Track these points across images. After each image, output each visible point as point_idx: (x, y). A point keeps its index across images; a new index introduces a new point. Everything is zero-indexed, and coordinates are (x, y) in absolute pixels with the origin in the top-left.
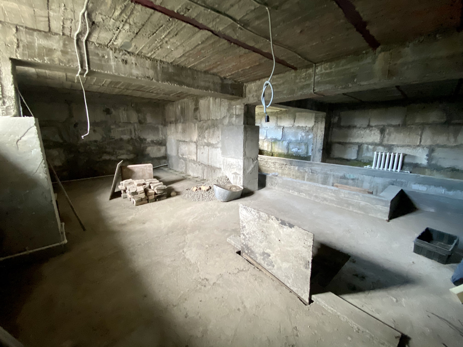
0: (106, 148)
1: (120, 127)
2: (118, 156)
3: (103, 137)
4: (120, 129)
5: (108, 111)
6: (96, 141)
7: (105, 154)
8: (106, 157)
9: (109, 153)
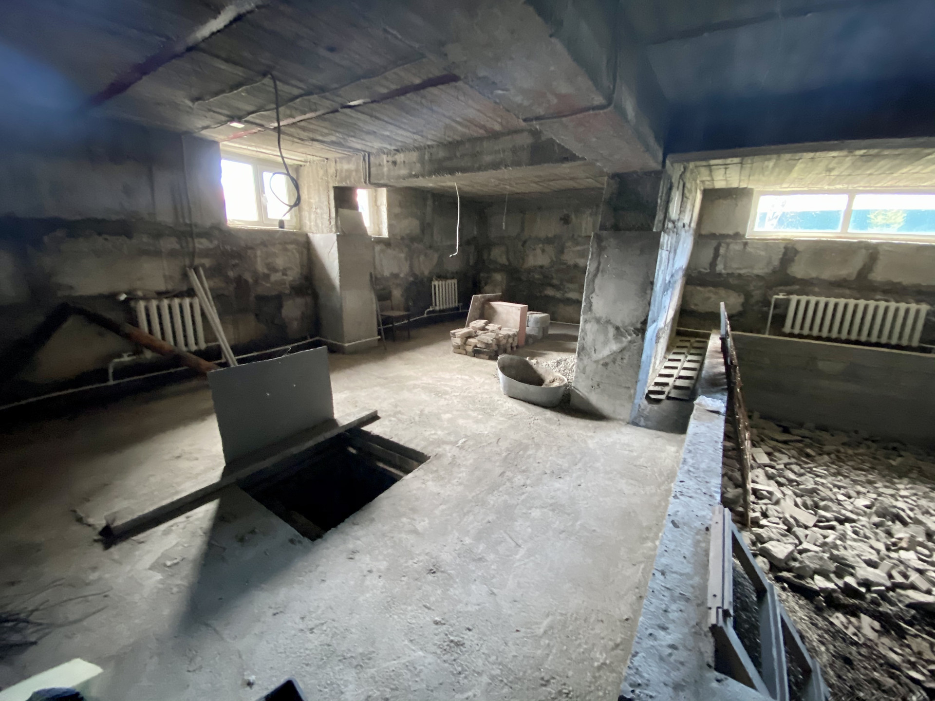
0: (552, 278)
1: (578, 244)
2: (566, 292)
3: (552, 261)
4: (579, 248)
5: (566, 220)
6: (541, 267)
7: (549, 288)
8: (550, 292)
9: (553, 286)
